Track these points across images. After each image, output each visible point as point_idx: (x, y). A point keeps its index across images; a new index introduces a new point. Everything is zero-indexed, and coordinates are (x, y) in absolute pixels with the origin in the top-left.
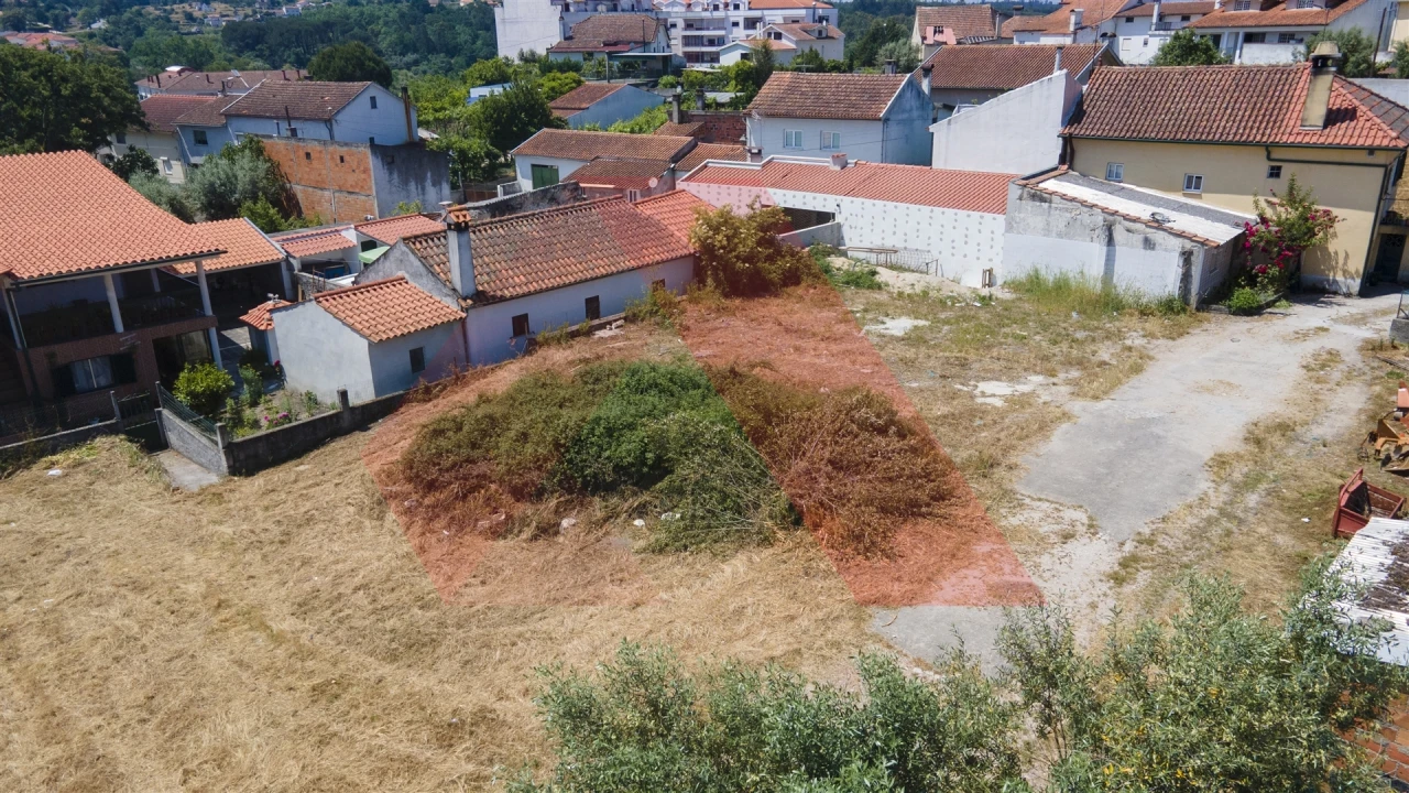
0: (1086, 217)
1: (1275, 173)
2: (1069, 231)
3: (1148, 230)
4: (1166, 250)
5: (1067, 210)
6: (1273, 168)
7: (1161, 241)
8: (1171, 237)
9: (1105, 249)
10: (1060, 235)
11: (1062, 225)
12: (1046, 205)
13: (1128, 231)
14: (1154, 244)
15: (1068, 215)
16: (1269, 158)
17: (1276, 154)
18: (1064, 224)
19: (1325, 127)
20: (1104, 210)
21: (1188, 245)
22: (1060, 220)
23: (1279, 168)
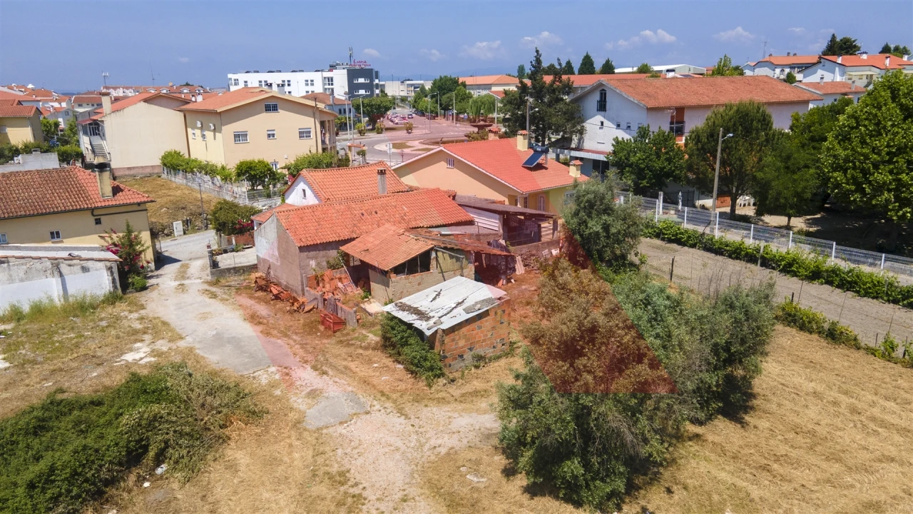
0: (38, 265)
1: (98, 222)
2: (28, 275)
3: (82, 262)
4: (96, 270)
5: (22, 264)
6: (96, 220)
7: (92, 266)
8: (97, 262)
9: (60, 279)
10: (22, 280)
11: (22, 274)
12: (6, 265)
13: (70, 265)
14: (89, 269)
15: (25, 267)
16: (93, 215)
17: (95, 213)
18: (23, 273)
19: (114, 196)
20: (49, 259)
21: (108, 264)
22: (19, 271)
23: (100, 219)
